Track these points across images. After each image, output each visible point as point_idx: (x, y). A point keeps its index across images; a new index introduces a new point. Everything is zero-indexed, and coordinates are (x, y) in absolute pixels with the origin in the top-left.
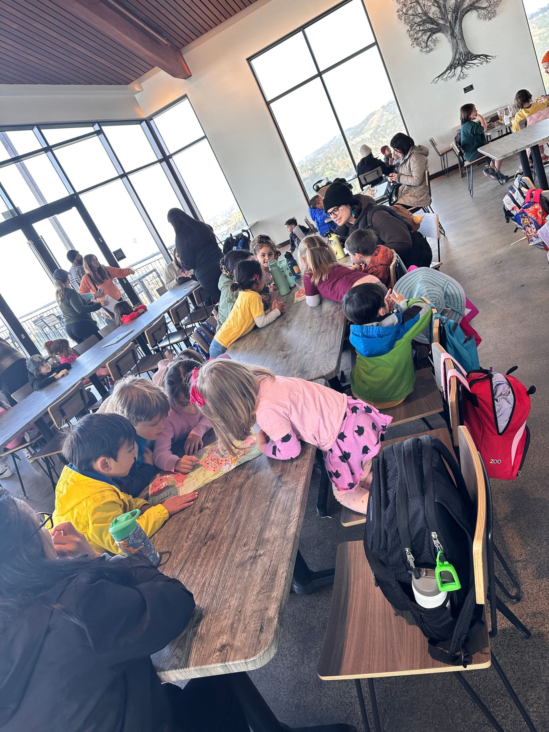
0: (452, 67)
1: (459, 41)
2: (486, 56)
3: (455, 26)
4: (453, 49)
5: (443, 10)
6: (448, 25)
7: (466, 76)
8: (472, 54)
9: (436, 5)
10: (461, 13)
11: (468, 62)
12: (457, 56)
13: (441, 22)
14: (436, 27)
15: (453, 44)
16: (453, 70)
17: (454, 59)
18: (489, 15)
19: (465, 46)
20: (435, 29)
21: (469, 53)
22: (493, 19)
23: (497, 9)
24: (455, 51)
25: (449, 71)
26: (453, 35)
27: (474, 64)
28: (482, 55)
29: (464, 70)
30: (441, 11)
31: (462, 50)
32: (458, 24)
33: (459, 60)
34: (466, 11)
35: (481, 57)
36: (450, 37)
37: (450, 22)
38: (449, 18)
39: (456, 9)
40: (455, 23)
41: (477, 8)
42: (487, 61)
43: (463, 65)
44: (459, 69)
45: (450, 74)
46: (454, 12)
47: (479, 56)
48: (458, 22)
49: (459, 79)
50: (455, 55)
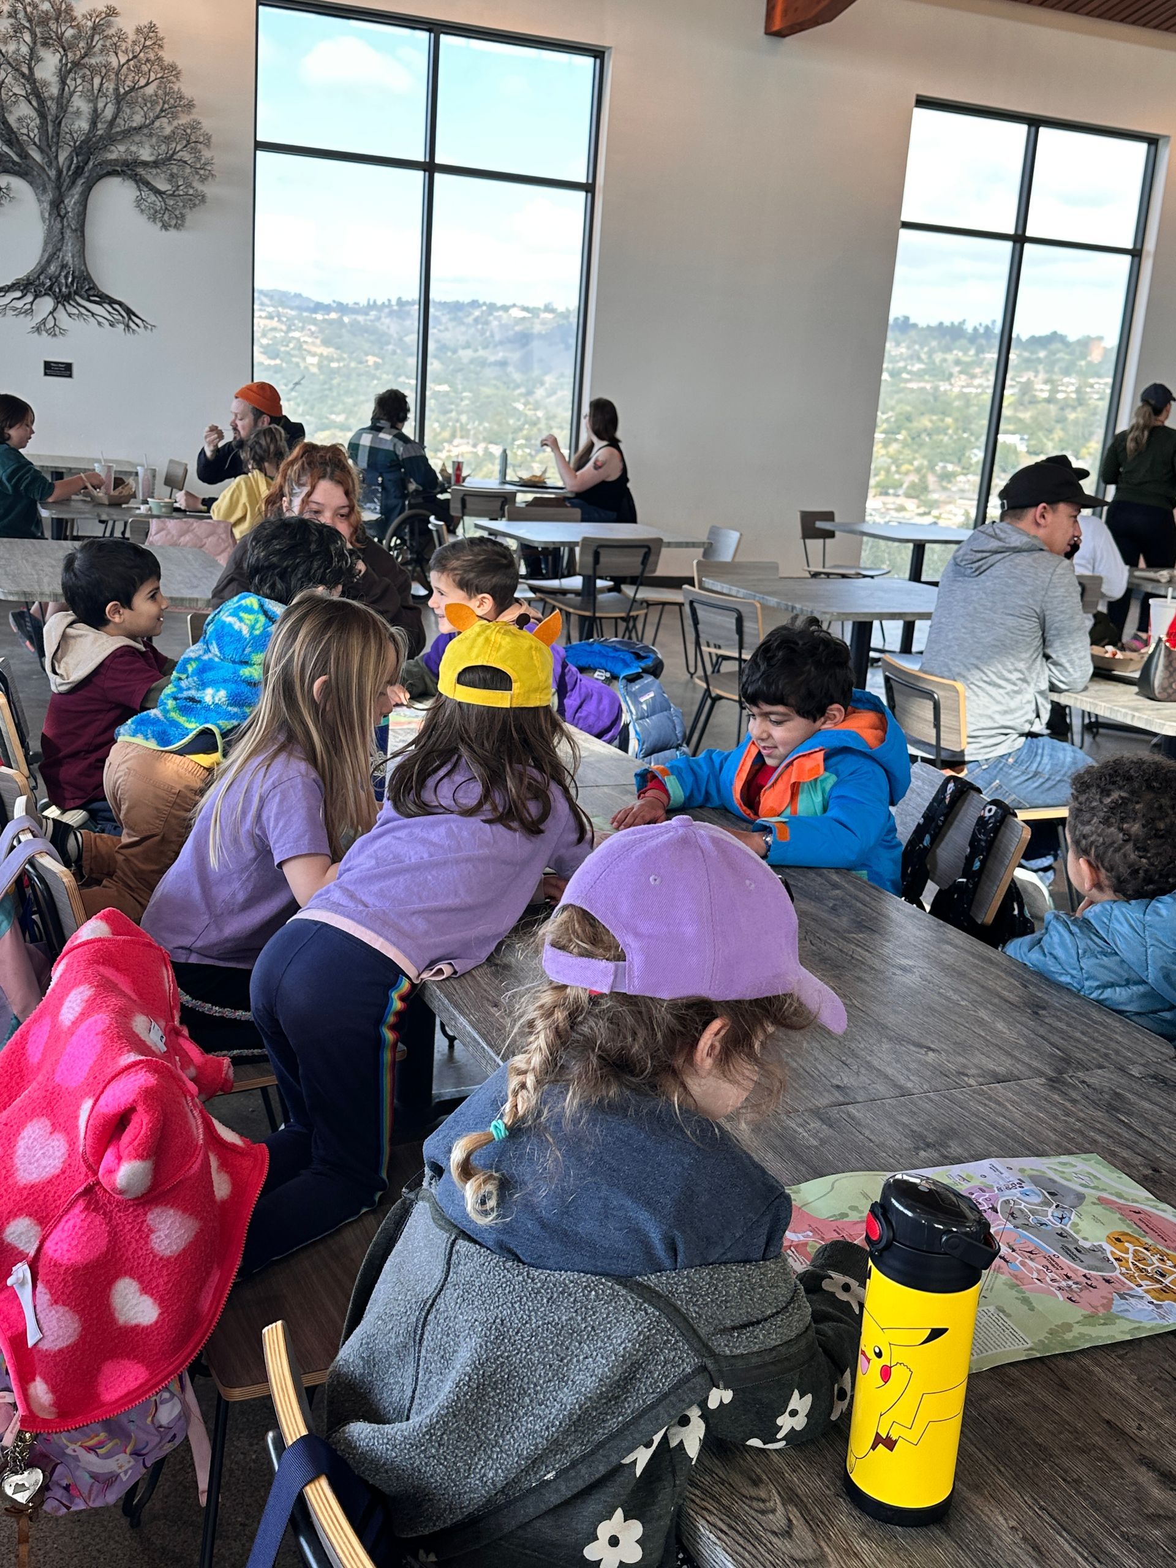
0: (28, 286)
1: (68, 233)
2: (129, 312)
3: (69, 188)
4: (46, 243)
5: (50, 129)
6: (53, 173)
7: (63, 332)
8: (94, 287)
9: (35, 103)
10: (95, 166)
11: (77, 298)
12: (53, 269)
13: (37, 156)
14: (16, 158)
15: (50, 230)
16: (29, 298)
17: (42, 269)
18: (166, 217)
19: (81, 253)
20: (14, 162)
21: (88, 278)
22: (173, 232)
23: (190, 216)
24: (50, 250)
25: (18, 294)
26: (56, 205)
27: (93, 314)
28: (120, 304)
29: (61, 314)
30: (43, 128)
31: (69, 258)
32: (77, 189)
33: (55, 279)
34: (110, 168)
35: (117, 306)
36: (47, 206)
37: (60, 172)
38: (61, 159)
39: (87, 148)
40: (73, 183)
41: (141, 182)
42: (128, 326)
43: (63, 299)
44: (46, 304)
45: (19, 304)
46: (77, 151)
47: (112, 301)
48: (81, 181)
49: (38, 329)
50: (49, 262)
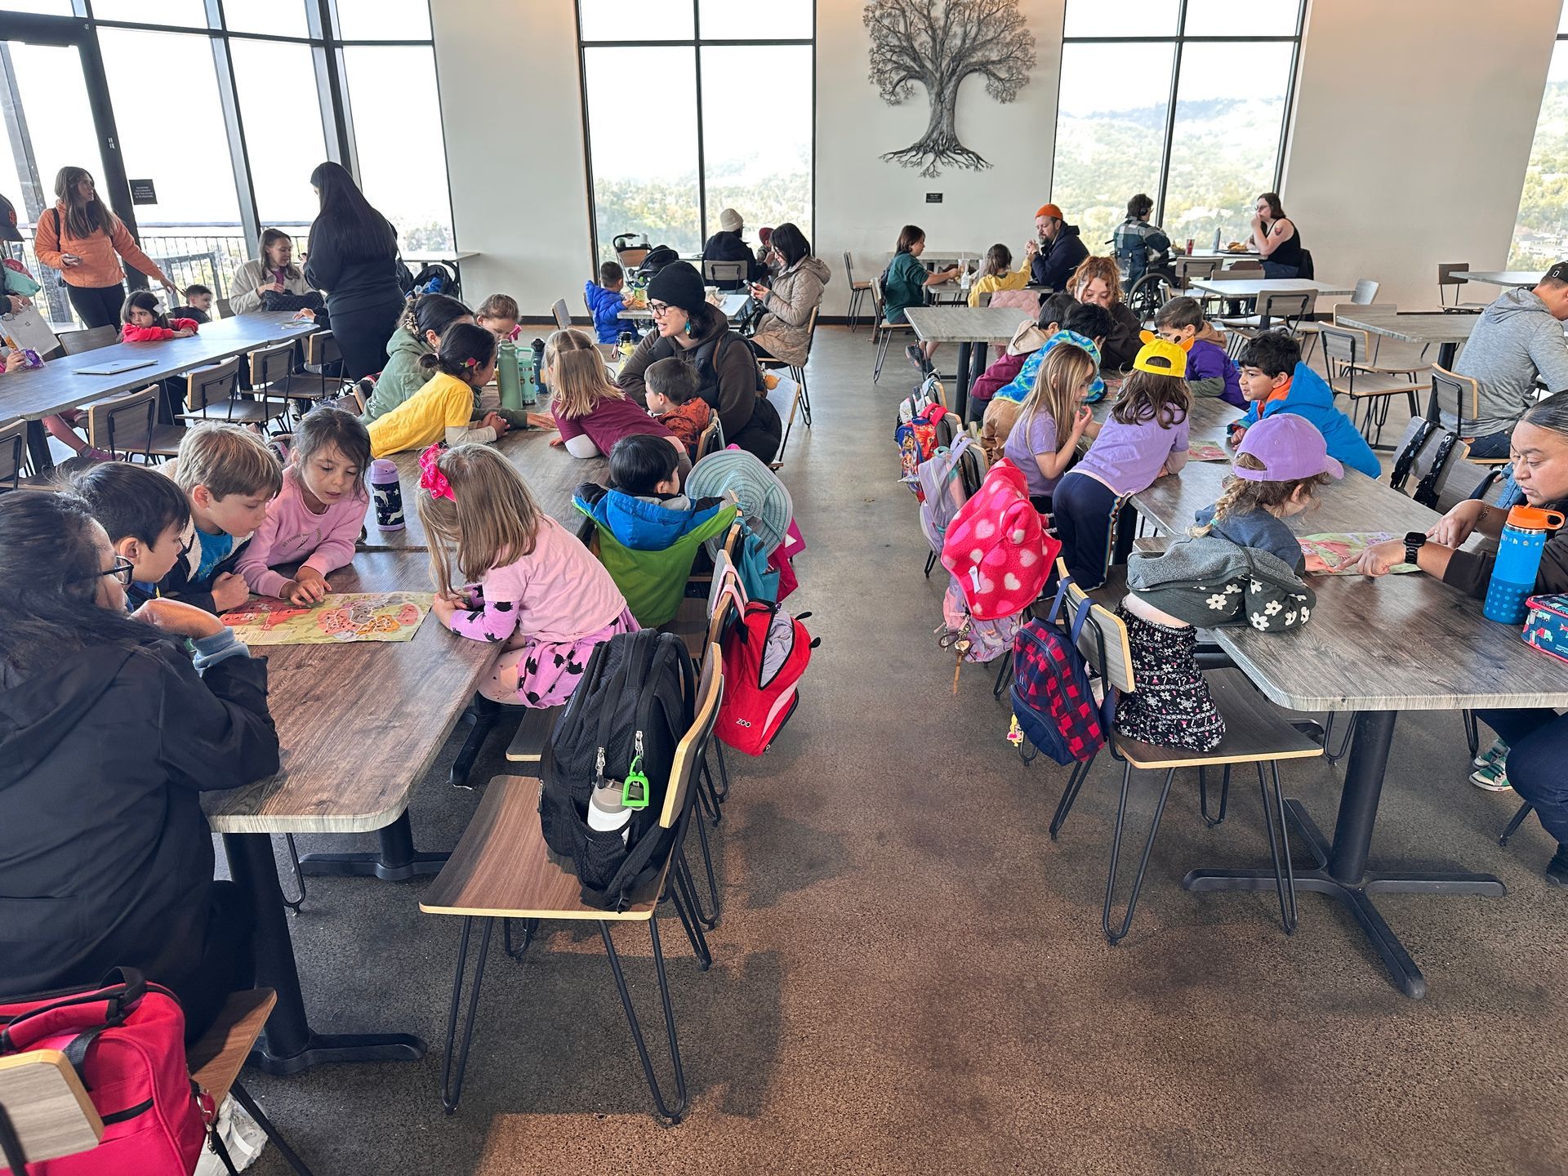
0: (920, 148)
1: (945, 111)
2: (978, 158)
3: (947, 83)
4: (932, 120)
5: (938, 48)
6: (938, 75)
7: (939, 174)
8: (958, 144)
9: (930, 33)
10: (963, 67)
11: (948, 152)
12: (935, 135)
13: (929, 65)
14: (917, 69)
15: (934, 111)
16: (920, 155)
17: (929, 136)
18: (1004, 95)
19: (952, 124)
20: (916, 71)
21: (955, 139)
22: (1008, 104)
23: (1019, 92)
24: (934, 124)
25: (914, 153)
26: (939, 95)
27: (957, 161)
28: (973, 153)
29: (938, 163)
30: (934, 47)
31: (945, 128)
32: (952, 83)
33: (936, 142)
34: (972, 68)
35: (971, 155)
36: (934, 96)
37: (942, 74)
38: (943, 66)
39: (959, 57)
40: (950, 80)
41: (990, 74)
42: (977, 167)
43: (940, 153)
44: (930, 157)
45: (914, 159)
46: (953, 59)
47: (968, 152)
48: (955, 78)
49: (924, 174)
50: (933, 132)
